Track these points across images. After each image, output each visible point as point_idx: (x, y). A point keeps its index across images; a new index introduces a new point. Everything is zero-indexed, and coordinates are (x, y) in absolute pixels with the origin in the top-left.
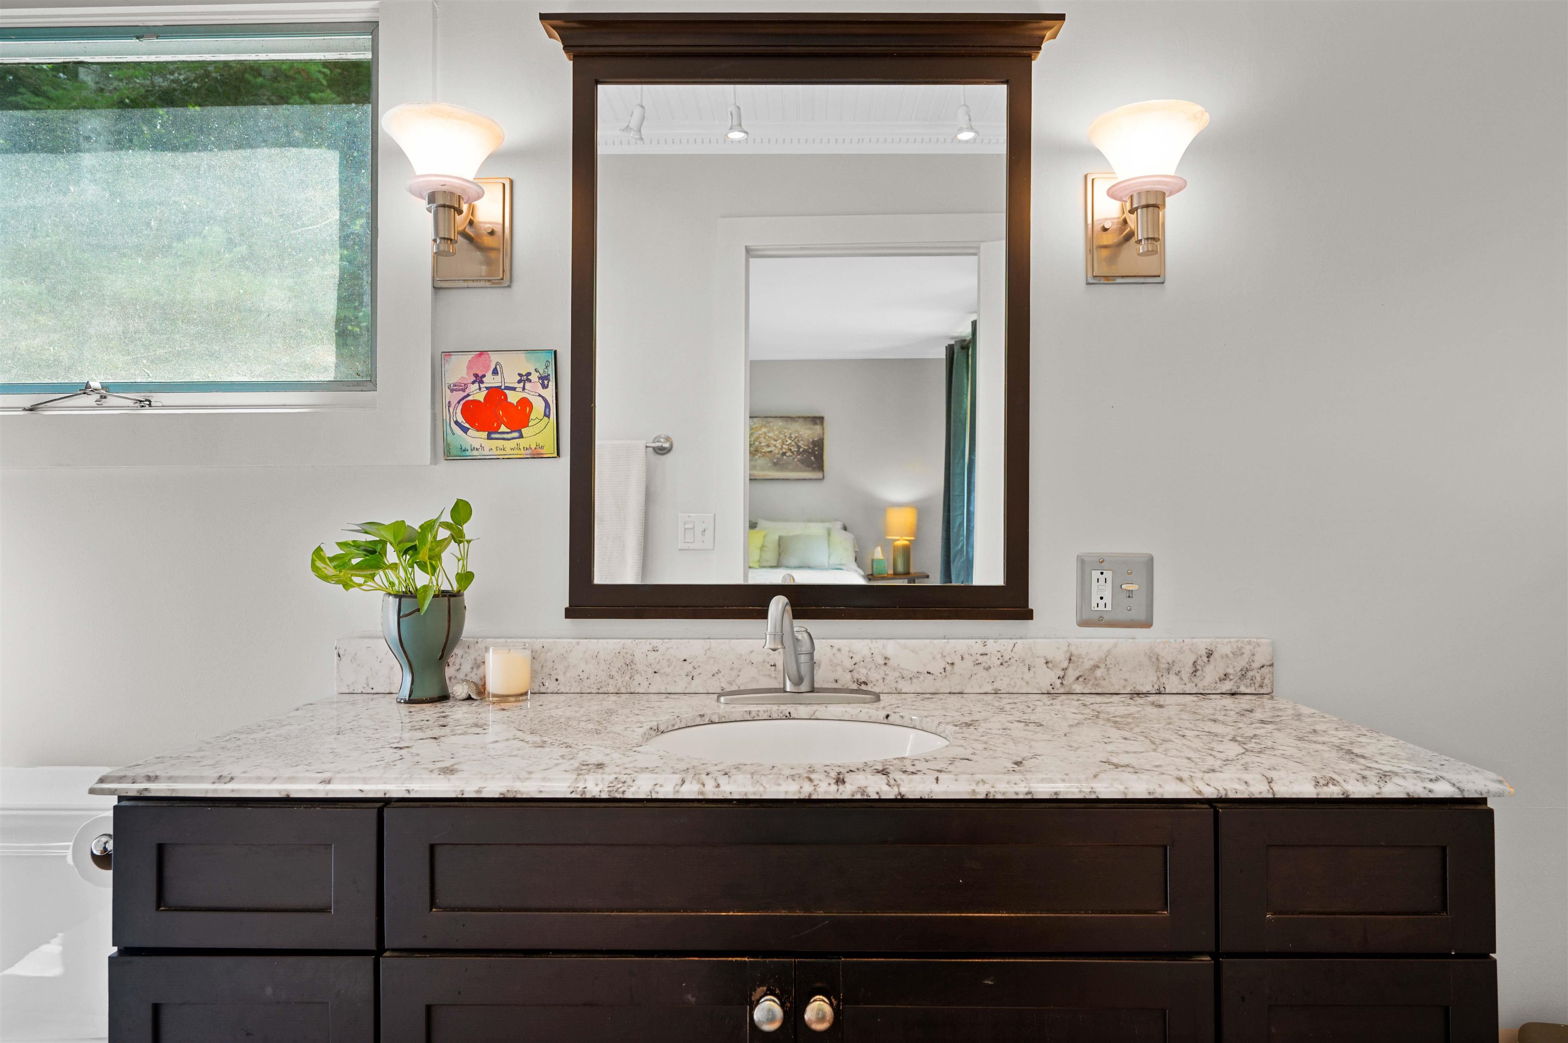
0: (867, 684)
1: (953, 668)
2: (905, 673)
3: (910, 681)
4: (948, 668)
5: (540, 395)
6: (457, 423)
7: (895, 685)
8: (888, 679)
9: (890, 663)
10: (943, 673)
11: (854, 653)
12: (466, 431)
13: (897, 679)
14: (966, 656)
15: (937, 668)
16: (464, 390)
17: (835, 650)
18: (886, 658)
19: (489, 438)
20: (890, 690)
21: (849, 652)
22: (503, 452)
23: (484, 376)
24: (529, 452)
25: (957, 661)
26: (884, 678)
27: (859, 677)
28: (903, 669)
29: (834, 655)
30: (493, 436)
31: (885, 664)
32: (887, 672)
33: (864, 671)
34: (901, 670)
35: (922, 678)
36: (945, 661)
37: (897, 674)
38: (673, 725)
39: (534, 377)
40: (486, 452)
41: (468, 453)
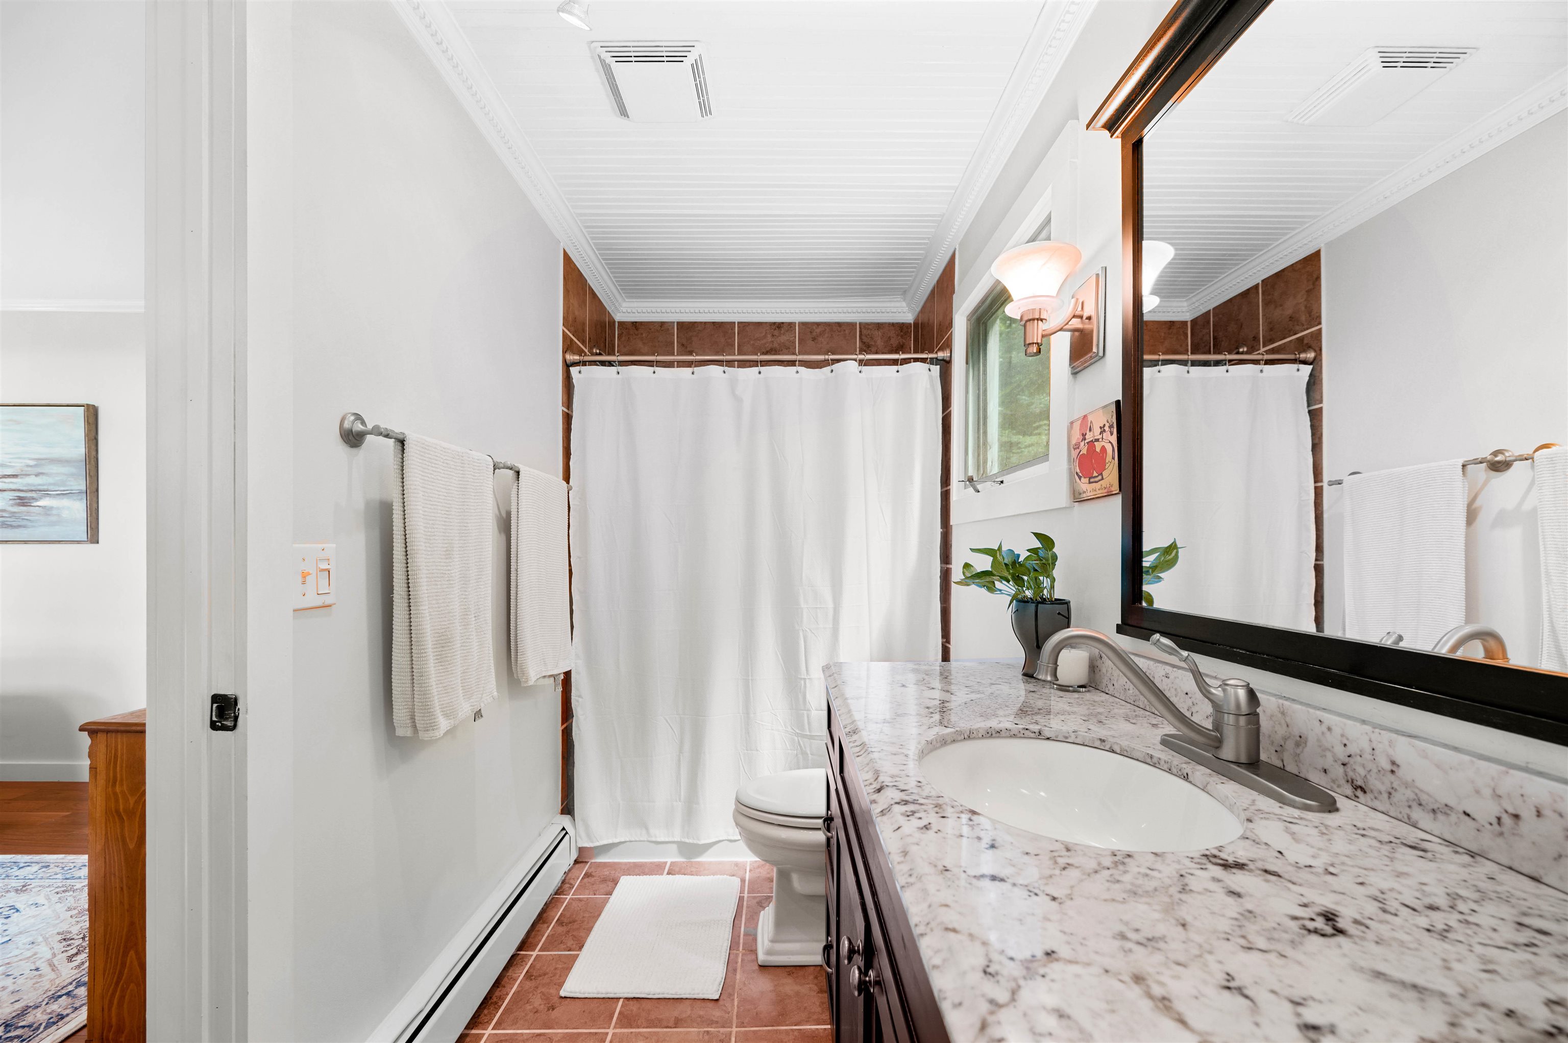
0: (1365, 792)
1: (1517, 824)
2: (1424, 798)
3: (1432, 815)
4: (1507, 820)
5: (1110, 442)
6: (1077, 473)
7: (1407, 811)
8: (1397, 797)
9: (1400, 772)
10: (1496, 826)
11: (1348, 739)
12: (1080, 478)
13: (1410, 803)
14: (1547, 812)
15: (1485, 810)
16: (1078, 448)
17: (1324, 728)
18: (1393, 763)
19: (1090, 483)
20: (1400, 816)
21: (1342, 736)
22: (1095, 493)
23: (1086, 434)
24: (1106, 490)
25: (1527, 814)
26: (1390, 794)
27: (1354, 777)
28: (1421, 791)
29: (1323, 733)
30: (1092, 480)
31: (1392, 772)
32: (1395, 785)
33: (1362, 772)
34: (1417, 791)
35: (1453, 818)
36: (1500, 804)
37: (1409, 794)
38: (1066, 738)
39: (1107, 428)
40: (1088, 494)
41: (1082, 496)
